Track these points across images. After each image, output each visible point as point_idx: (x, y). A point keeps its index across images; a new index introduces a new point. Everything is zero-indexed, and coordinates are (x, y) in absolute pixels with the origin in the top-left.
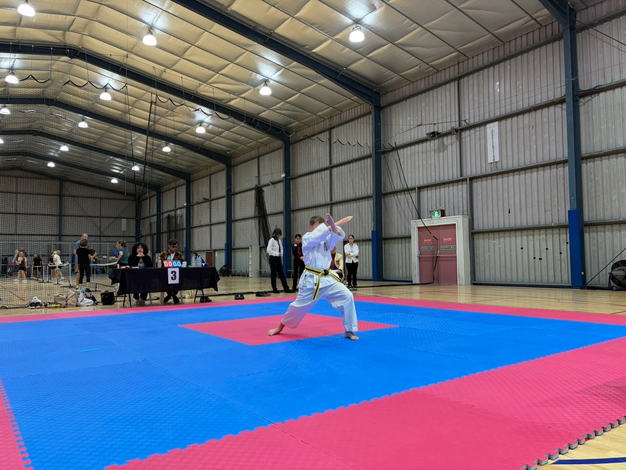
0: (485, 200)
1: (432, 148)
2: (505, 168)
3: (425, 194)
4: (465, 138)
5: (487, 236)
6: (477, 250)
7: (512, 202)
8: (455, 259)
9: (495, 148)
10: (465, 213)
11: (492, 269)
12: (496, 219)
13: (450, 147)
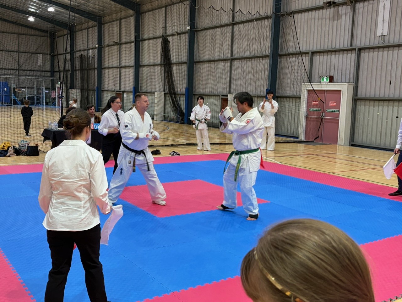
0: (370, 70)
1: (328, 16)
2: (392, 43)
3: (317, 58)
4: (359, 9)
5: (368, 103)
6: (358, 115)
7: (394, 75)
8: (337, 121)
9: (384, 22)
10: (352, 80)
11: (370, 133)
12: (378, 89)
13: (343, 17)
